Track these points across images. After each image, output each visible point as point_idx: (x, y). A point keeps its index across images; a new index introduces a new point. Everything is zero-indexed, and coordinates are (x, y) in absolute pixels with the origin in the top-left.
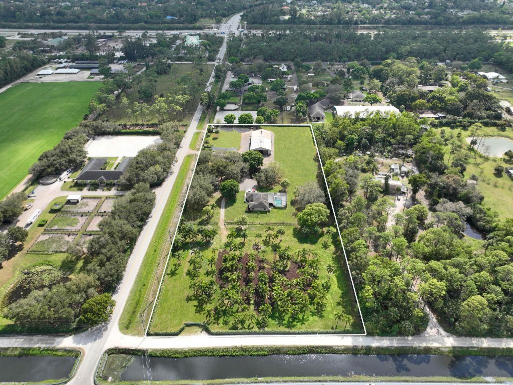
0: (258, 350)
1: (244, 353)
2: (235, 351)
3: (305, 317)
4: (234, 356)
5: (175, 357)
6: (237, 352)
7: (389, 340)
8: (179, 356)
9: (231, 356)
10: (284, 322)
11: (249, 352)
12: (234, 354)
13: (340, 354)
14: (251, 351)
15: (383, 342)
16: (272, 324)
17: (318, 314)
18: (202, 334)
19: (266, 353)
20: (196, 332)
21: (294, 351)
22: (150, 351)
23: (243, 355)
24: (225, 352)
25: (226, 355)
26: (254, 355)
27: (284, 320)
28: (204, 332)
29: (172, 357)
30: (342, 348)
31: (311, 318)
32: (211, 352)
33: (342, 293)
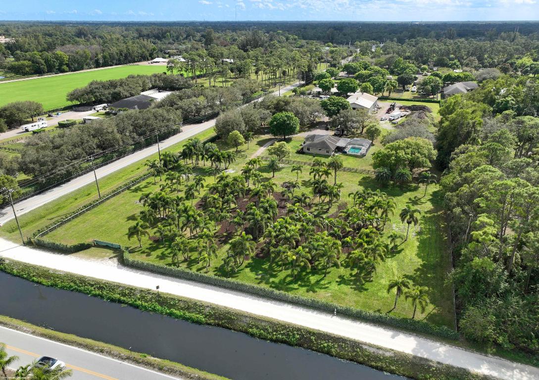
0: (188, 308)
1: (159, 307)
2: (143, 297)
3: (322, 282)
4: (137, 307)
5: (37, 283)
6: (146, 301)
7: (530, 373)
8: (44, 281)
9: (131, 305)
10: (271, 280)
11: (171, 306)
12: (139, 302)
13: (377, 368)
14: (174, 306)
15: (509, 373)
16: (248, 277)
17: (354, 284)
18: (110, 262)
19: (201, 317)
20: (102, 257)
21: (265, 330)
22: (7, 262)
23: (154, 310)
24: (124, 295)
25: (124, 302)
26: (177, 317)
27: (275, 276)
28: (115, 260)
29: (33, 281)
30: (388, 354)
31: (334, 287)
32: (101, 288)
33: (424, 266)
